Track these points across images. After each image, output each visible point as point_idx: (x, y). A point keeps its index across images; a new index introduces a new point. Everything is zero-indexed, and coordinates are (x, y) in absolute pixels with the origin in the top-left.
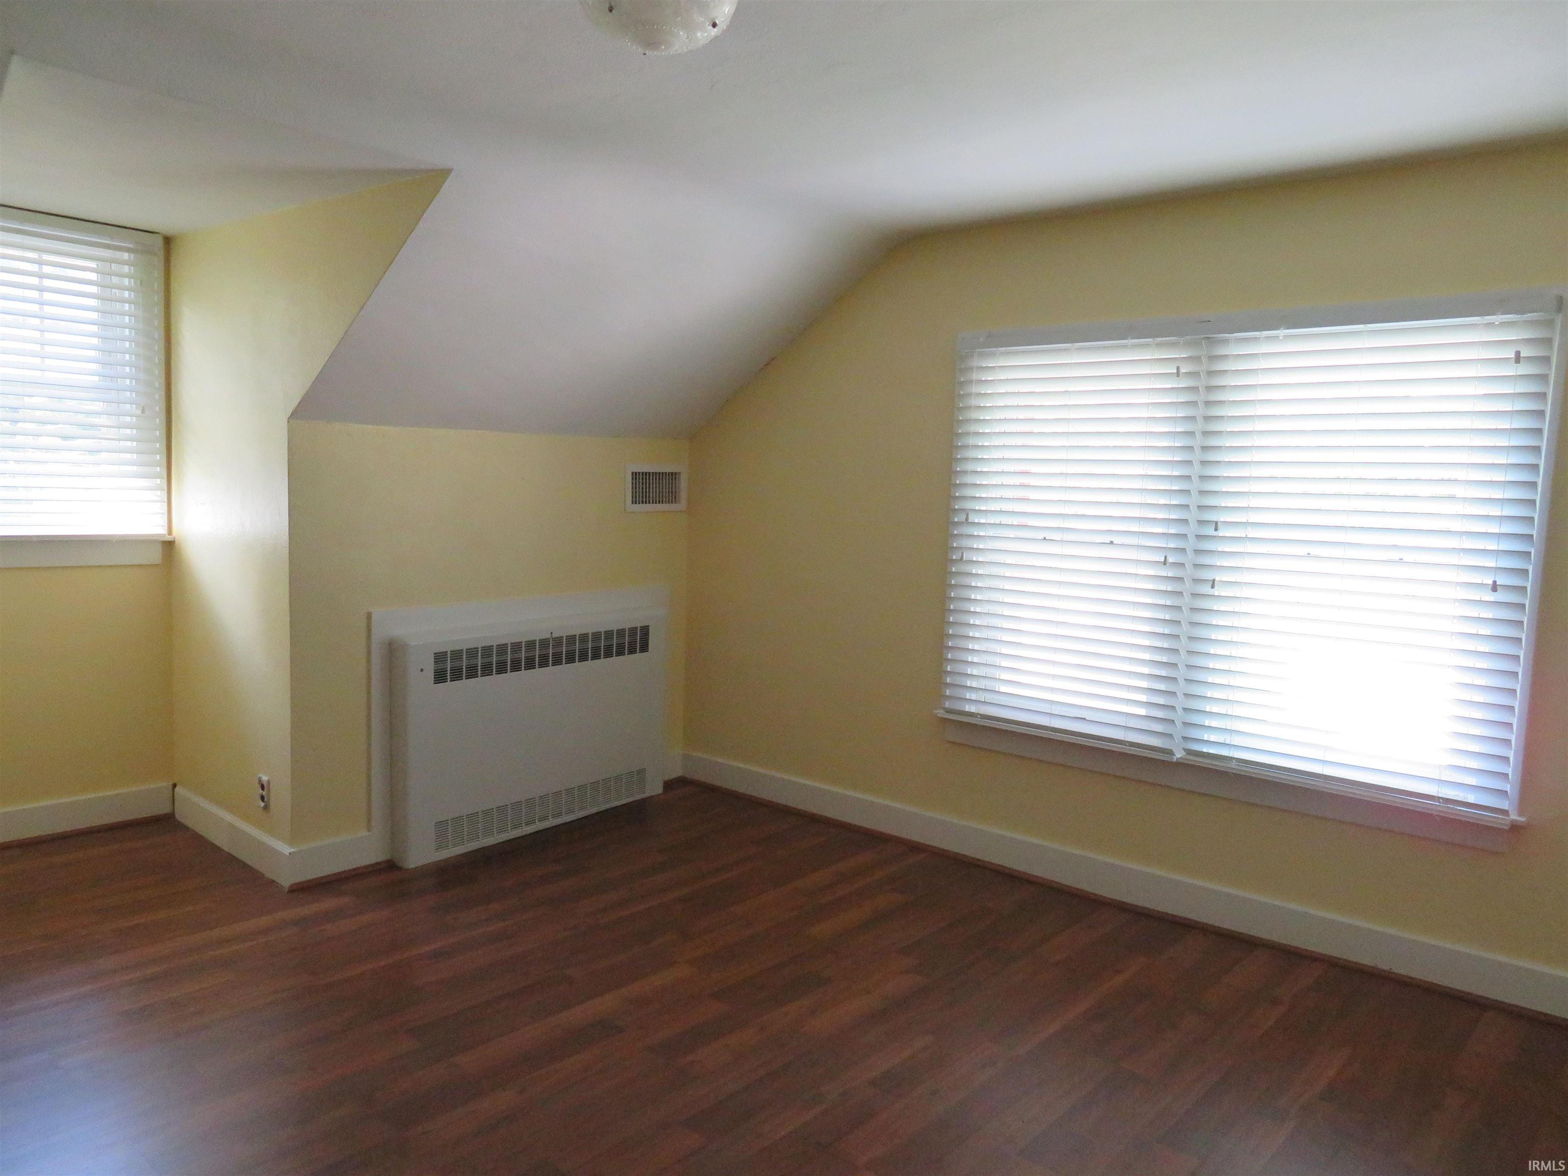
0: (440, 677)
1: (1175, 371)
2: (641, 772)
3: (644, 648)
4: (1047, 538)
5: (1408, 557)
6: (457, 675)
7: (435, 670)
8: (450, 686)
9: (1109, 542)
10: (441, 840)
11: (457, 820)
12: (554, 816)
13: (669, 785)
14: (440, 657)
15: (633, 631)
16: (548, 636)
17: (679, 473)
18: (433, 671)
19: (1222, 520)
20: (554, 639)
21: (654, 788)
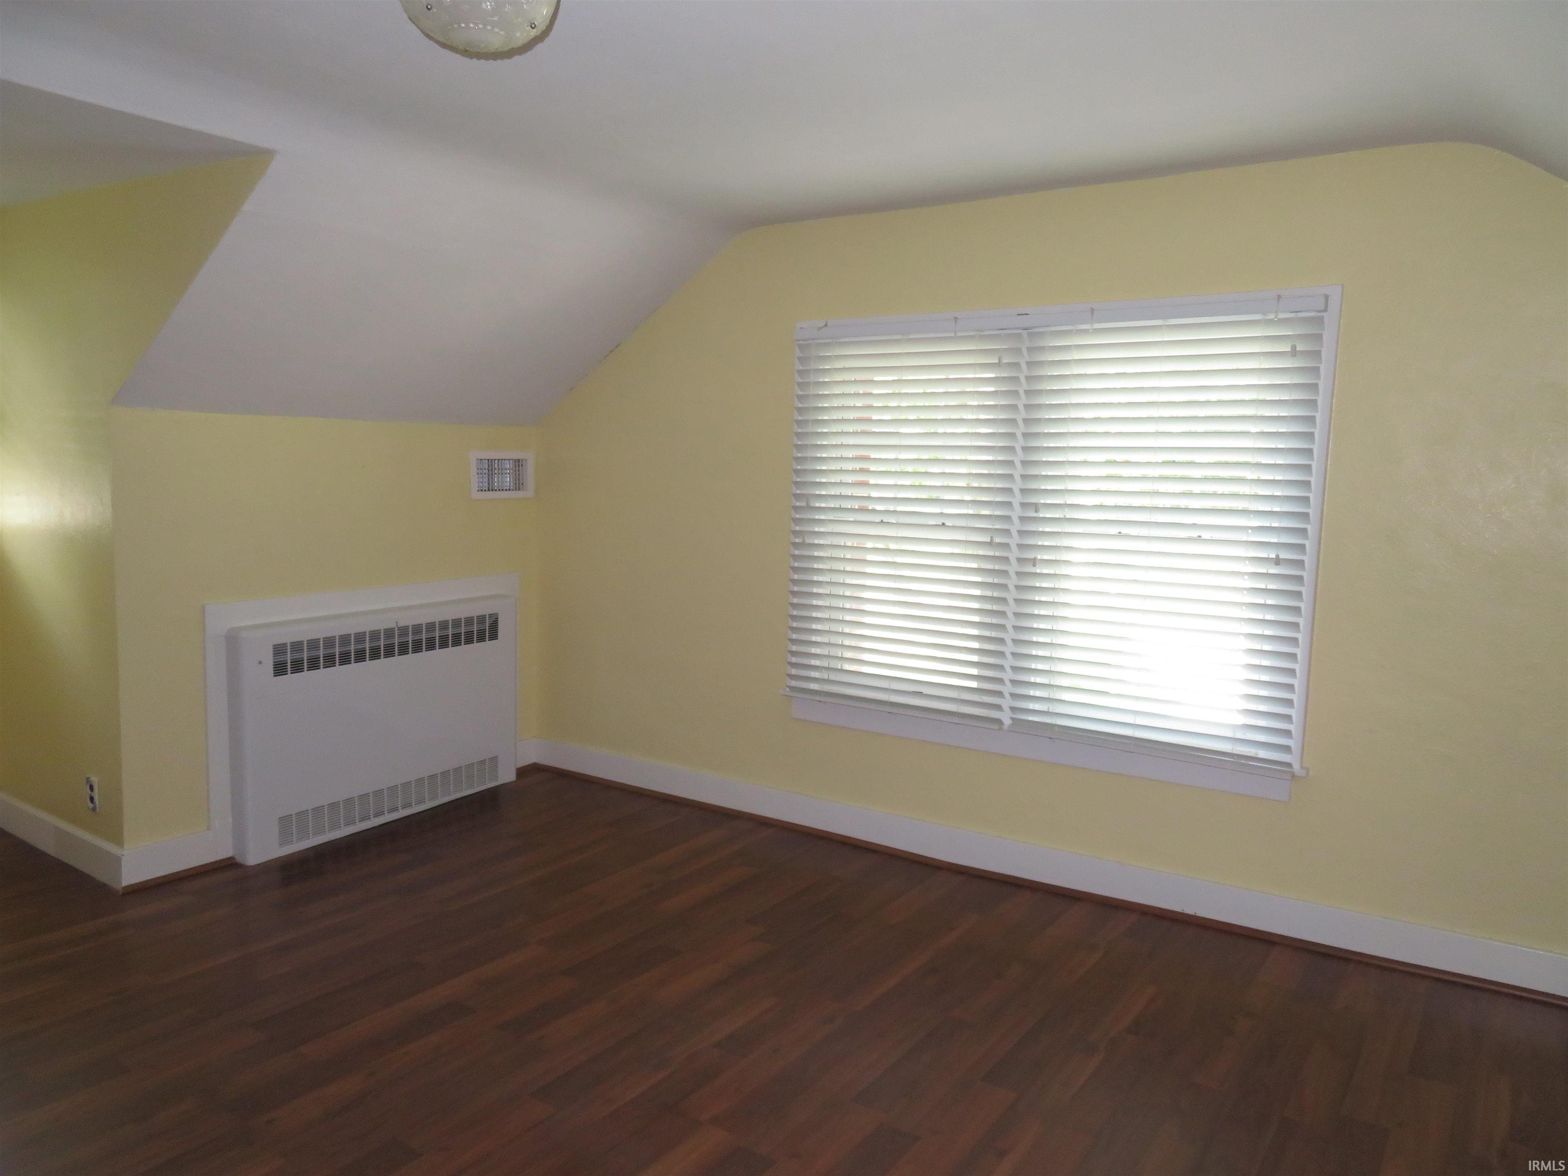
0: (280, 669)
1: (997, 361)
2: (494, 760)
3: (494, 636)
4: (884, 521)
5: (1206, 535)
6: (297, 667)
7: (274, 662)
8: (290, 678)
9: (941, 524)
10: (285, 837)
11: (302, 814)
12: (404, 807)
13: (522, 772)
14: (279, 650)
15: (481, 619)
16: (394, 625)
17: (526, 460)
18: (272, 664)
19: (1042, 501)
20: (399, 629)
21: (507, 775)
